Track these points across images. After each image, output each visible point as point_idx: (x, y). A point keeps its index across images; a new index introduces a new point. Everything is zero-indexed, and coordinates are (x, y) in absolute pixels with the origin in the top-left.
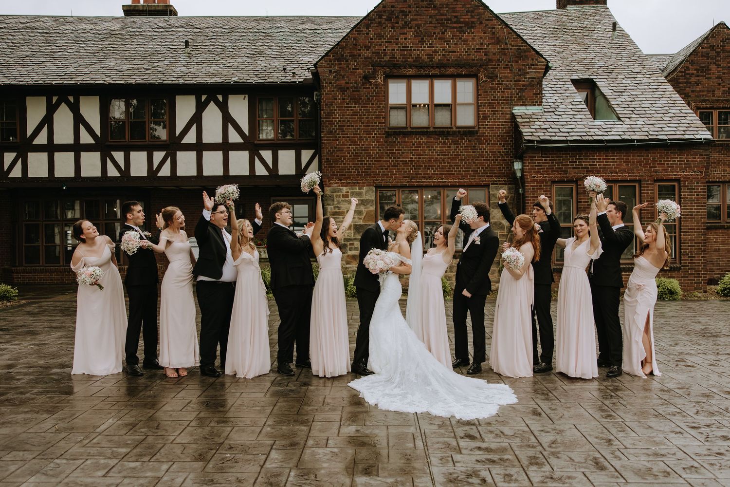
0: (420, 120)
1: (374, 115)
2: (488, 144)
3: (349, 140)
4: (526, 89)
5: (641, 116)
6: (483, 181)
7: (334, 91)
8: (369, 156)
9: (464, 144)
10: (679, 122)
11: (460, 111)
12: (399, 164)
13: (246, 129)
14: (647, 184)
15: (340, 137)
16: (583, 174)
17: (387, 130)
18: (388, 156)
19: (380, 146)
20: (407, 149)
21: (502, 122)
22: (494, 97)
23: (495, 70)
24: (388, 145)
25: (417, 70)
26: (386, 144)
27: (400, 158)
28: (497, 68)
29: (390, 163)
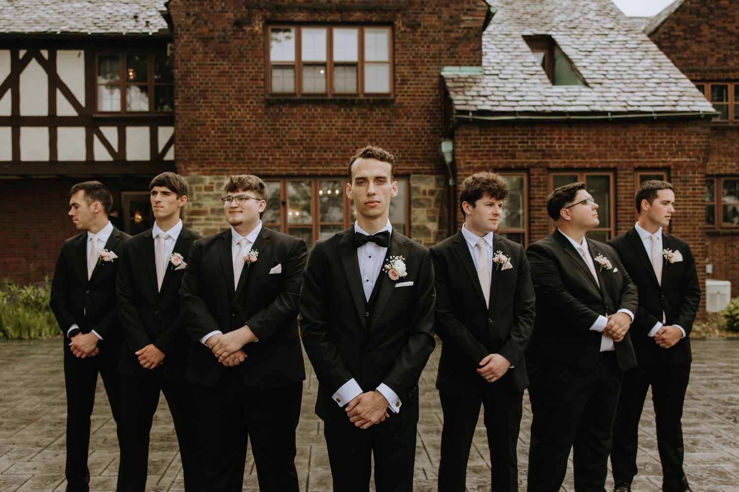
0: (314, 83)
1: (248, 76)
2: (408, 118)
3: (215, 110)
4: (460, 43)
5: (616, 81)
6: (401, 170)
7: (192, 42)
8: (242, 132)
9: (375, 118)
10: (667, 89)
11: (369, 71)
12: (285, 144)
13: (81, 99)
14: (625, 174)
15: (202, 106)
16: (538, 159)
17: (267, 97)
18: (269, 133)
19: (258, 120)
20: (295, 124)
21: (426, 88)
22: (417, 54)
23: (417, 17)
24: (268, 118)
25: (309, 15)
26: (266, 117)
27: (285, 136)
28: (420, 13)
29: (271, 144)
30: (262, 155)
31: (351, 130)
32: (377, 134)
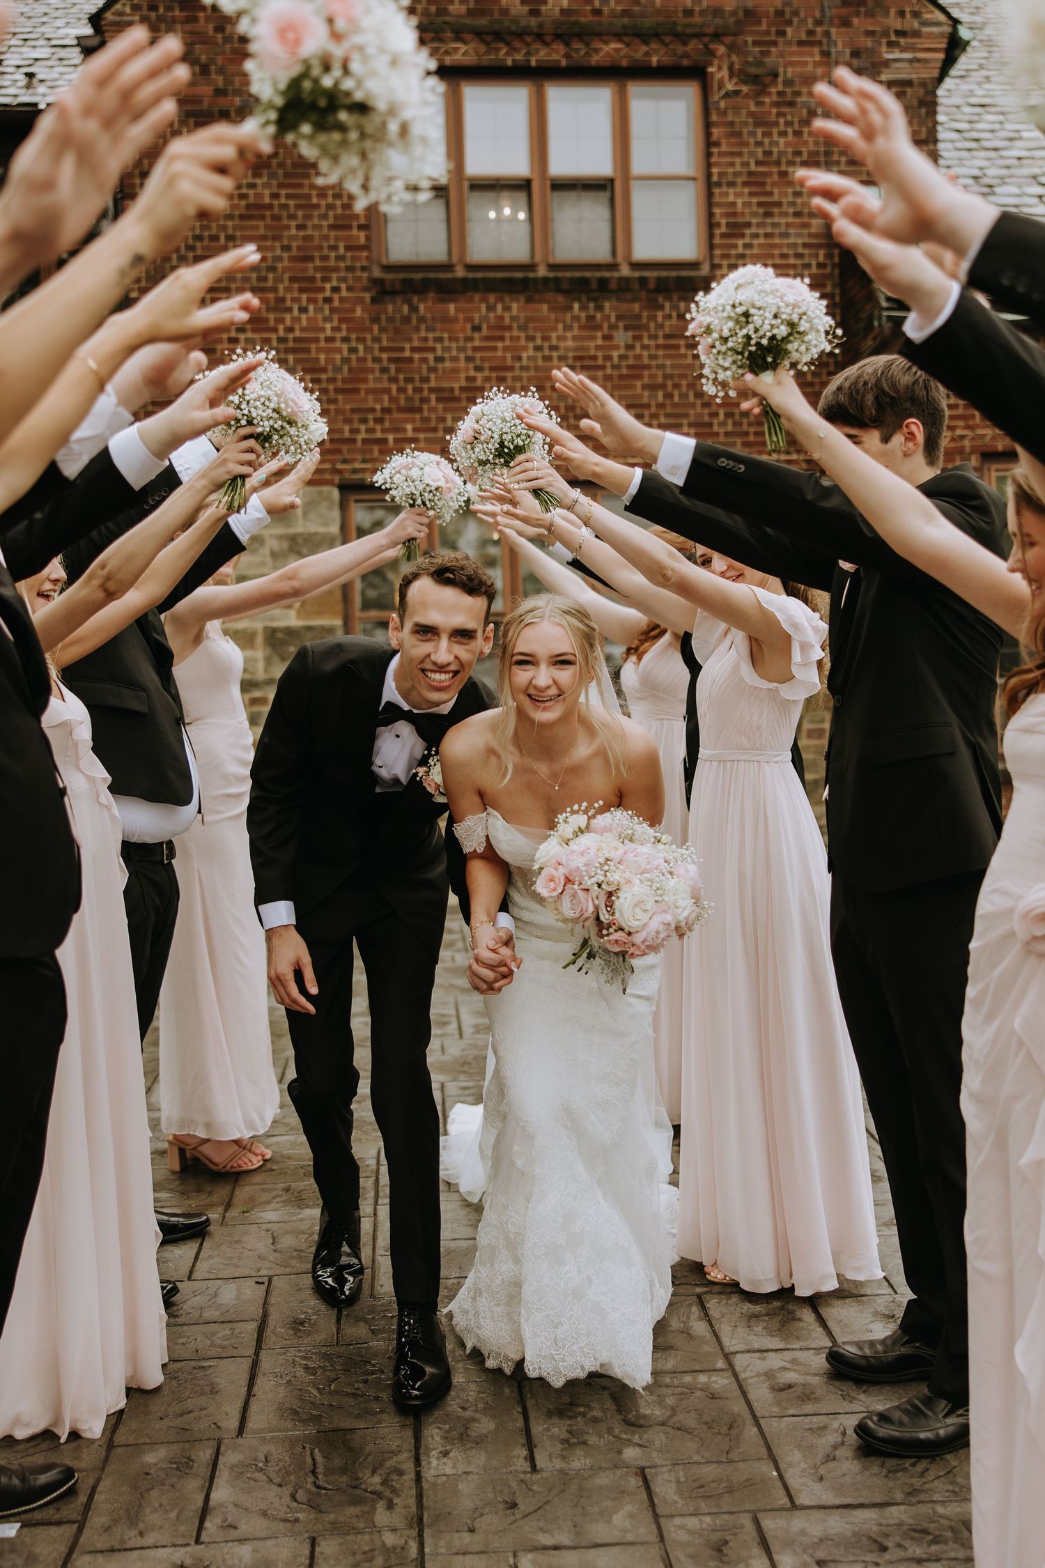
0: (500, 237)
1: (325, 217)
9: (661, 326)
11: (642, 202)
12: (427, 400)
17: (377, 273)
18: (384, 370)
19: (353, 336)
20: (454, 345)
21: (794, 245)
22: (768, 153)
23: (768, 53)
24: (382, 330)
25: (483, 48)
26: (376, 328)
27: (427, 380)
28: (775, 43)
29: (391, 399)
30: (368, 431)
31: (600, 362)
32: (669, 371)
